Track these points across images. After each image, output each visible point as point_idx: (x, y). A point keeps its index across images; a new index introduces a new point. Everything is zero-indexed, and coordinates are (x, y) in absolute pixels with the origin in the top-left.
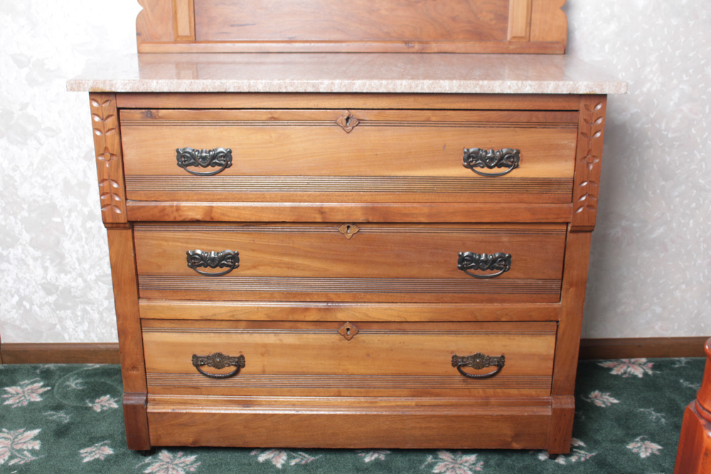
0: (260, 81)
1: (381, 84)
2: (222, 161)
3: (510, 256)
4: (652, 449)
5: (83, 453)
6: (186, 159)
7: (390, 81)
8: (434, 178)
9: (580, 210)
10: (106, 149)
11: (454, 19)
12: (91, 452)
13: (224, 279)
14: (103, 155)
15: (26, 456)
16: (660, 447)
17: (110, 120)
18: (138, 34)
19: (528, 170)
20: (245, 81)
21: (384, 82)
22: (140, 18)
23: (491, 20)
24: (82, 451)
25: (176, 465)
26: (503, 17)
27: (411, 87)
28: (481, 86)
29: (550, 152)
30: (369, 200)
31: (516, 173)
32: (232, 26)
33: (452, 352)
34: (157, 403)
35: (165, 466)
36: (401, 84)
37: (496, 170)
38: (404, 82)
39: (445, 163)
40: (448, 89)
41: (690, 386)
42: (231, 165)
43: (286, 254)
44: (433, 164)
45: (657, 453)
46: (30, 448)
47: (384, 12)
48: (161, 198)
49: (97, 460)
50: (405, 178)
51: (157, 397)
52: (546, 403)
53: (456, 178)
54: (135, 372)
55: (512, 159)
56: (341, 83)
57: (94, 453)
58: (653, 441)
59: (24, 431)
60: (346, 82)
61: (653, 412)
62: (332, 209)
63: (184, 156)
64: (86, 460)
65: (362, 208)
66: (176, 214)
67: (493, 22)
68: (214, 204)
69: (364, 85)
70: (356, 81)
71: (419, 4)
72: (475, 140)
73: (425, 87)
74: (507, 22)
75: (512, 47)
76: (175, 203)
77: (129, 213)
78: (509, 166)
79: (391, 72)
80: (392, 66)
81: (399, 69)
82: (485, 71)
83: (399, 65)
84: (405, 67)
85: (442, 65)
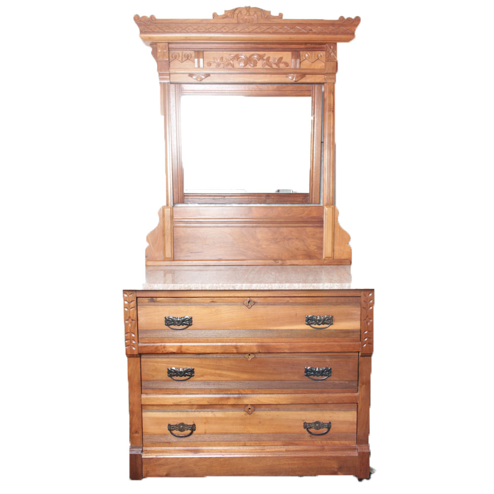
0: (207, 285)
1: (265, 286)
2: (187, 323)
3: (331, 369)
6: (169, 322)
7: (269, 284)
8: (292, 330)
9: (365, 345)
10: (130, 317)
11: (297, 249)
13: (187, 382)
14: (128, 320)
17: (133, 303)
18: (146, 257)
19: (338, 326)
21: (267, 285)
22: (148, 250)
23: (315, 249)
26: (320, 248)
27: (279, 287)
28: (313, 286)
29: (348, 317)
30: (260, 341)
31: (332, 327)
32: (192, 253)
33: (303, 421)
34: (148, 452)
37: (322, 326)
38: (276, 285)
39: (297, 323)
40: (297, 288)
42: (192, 324)
43: (218, 369)
44: (291, 323)
47: (264, 246)
48: (156, 341)
50: (277, 330)
51: (148, 449)
52: (354, 449)
53: (302, 330)
54: (137, 435)
55: (329, 321)
56: (246, 285)
60: (249, 285)
62: (241, 346)
63: (168, 321)
65: (256, 345)
66: (163, 350)
68: (183, 344)
69: (257, 286)
70: (253, 285)
71: (281, 243)
72: (310, 312)
73: (287, 287)
74: (323, 250)
75: (325, 262)
76: (163, 344)
77: (139, 349)
78: (328, 324)
79: (269, 278)
80: (269, 274)
81: (273, 276)
82: (314, 277)
83: (272, 273)
84: (276, 275)
85: (293, 273)
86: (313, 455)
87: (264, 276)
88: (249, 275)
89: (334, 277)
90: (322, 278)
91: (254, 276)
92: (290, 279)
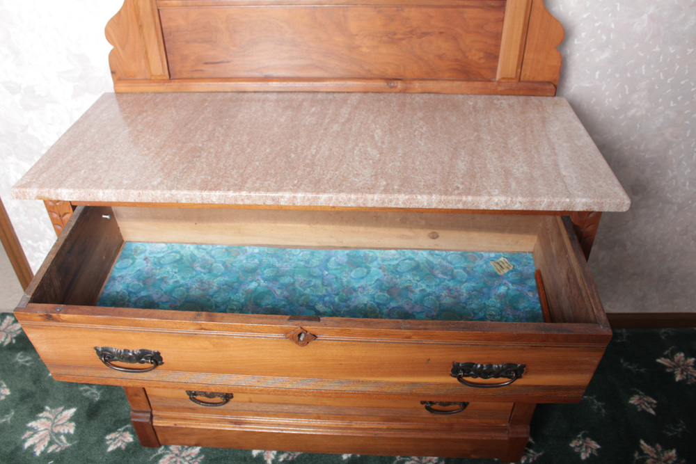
0: (213, 193)
1: (350, 199)
4: (592, 449)
5: (108, 440)
7: (359, 195)
11: (440, 57)
12: (114, 440)
15: (62, 442)
16: (598, 447)
18: (113, 73)
20: (197, 193)
21: (353, 196)
22: (112, 56)
23: (480, 59)
24: (108, 437)
25: (183, 458)
26: (493, 56)
27: (383, 202)
28: (465, 203)
32: (206, 63)
34: (161, 418)
35: (174, 460)
36: (373, 200)
38: (376, 197)
40: (426, 204)
41: (629, 367)
42: (162, 363)
45: (596, 454)
46: (66, 432)
47: (365, 50)
49: (119, 449)
51: (161, 414)
52: (503, 430)
54: (138, 398)
56: (304, 197)
57: (117, 441)
58: (594, 439)
59: (63, 410)
60: (310, 195)
61: (595, 401)
64: (110, 449)
67: (483, 61)
69: (330, 199)
70: (320, 195)
71: (403, 42)
73: (400, 202)
74: (497, 61)
75: (500, 89)
79: (365, 162)
80: (368, 138)
81: (374, 153)
82: (470, 158)
83: (376, 136)
84: (383, 143)
85: (424, 136)
86: (432, 437)
87: (353, 148)
88: (321, 144)
89: (516, 157)
90: (487, 162)
91: (331, 150)
92: (413, 165)
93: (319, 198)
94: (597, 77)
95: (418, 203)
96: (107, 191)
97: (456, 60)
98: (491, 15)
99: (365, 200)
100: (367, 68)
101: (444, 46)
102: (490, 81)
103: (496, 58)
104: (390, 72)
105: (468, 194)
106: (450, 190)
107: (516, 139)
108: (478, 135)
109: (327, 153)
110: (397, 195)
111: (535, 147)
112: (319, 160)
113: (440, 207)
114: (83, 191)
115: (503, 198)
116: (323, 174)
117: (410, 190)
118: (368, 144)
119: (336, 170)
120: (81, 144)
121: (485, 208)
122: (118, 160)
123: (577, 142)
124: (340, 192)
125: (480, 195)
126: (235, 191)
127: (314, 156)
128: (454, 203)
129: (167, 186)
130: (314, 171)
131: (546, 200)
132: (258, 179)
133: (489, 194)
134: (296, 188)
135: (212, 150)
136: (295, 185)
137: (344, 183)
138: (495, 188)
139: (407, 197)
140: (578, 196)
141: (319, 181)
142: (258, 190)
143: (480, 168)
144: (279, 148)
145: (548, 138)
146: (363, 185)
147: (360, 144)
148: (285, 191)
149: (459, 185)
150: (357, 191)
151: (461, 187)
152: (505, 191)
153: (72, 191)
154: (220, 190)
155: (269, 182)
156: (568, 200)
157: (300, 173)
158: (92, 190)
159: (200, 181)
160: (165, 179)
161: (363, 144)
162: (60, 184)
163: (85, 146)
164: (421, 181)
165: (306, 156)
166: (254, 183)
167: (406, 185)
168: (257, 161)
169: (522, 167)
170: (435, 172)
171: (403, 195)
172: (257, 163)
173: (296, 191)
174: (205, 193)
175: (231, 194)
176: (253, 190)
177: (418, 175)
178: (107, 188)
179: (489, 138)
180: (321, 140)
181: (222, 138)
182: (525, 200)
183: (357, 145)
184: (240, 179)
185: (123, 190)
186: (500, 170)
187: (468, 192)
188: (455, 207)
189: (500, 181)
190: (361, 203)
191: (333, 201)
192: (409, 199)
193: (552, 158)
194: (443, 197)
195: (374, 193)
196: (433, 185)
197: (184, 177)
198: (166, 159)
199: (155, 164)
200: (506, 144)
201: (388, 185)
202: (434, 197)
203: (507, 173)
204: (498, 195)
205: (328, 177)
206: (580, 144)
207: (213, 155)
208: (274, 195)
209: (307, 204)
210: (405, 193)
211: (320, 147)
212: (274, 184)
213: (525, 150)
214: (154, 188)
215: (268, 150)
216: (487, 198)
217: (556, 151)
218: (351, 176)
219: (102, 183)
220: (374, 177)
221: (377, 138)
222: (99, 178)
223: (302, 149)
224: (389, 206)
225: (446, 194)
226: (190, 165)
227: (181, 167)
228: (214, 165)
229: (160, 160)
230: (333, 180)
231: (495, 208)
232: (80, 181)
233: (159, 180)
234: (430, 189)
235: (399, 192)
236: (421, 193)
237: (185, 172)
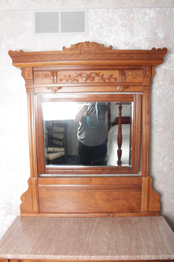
0: (58, 256)
7: (104, 256)
11: (123, 206)
18: (21, 210)
20: (53, 256)
21: (102, 257)
27: (111, 258)
28: (136, 258)
32: (51, 208)
38: (109, 257)
40: (124, 259)
47: (100, 204)
56: (87, 257)
60: (88, 257)
67: (136, 206)
73: (116, 258)
74: (141, 206)
75: (143, 214)
79: (104, 244)
80: (104, 235)
81: (106, 240)
82: (136, 241)
83: (106, 234)
84: (109, 236)
85: (121, 233)
87: (100, 239)
88: (89, 237)
89: (150, 240)
90: (141, 242)
91: (93, 239)
92: (119, 244)
93: (91, 258)
94: (172, 207)
95: (122, 258)
96: (23, 255)
97: (128, 206)
98: (138, 193)
99: (106, 258)
100: (101, 209)
101: (125, 203)
102: (139, 212)
103: (140, 205)
104: (108, 211)
105: (137, 255)
106: (131, 253)
107: (149, 233)
108: (138, 232)
109: (92, 241)
110: (115, 256)
111: (156, 236)
112: (90, 243)
113: (129, 260)
114: (15, 255)
115: (148, 256)
116: (92, 249)
117: (119, 254)
118: (104, 237)
119: (95, 247)
120: (12, 236)
121: (143, 259)
122: (25, 243)
123: (168, 233)
124: (98, 255)
125: (141, 255)
126: (65, 255)
127: (88, 242)
128: (133, 258)
129: (43, 253)
130: (89, 247)
131: (161, 256)
132: (71, 251)
133: (144, 254)
134: (84, 254)
135: (55, 240)
136: (83, 253)
137: (99, 252)
138: (145, 252)
139: (118, 256)
140: (172, 254)
141: (91, 251)
142: (72, 255)
143: (140, 245)
144: (77, 239)
145: (159, 232)
146: (104, 252)
147: (102, 237)
148: (80, 255)
149: (134, 252)
150: (103, 255)
151: (135, 252)
152: (149, 253)
153: (11, 255)
154: (60, 255)
155: (75, 252)
156: (168, 256)
157: (84, 248)
158: (18, 255)
159: (53, 251)
160: (42, 251)
161: (103, 237)
162: (7, 253)
163: (14, 237)
164: (122, 250)
165: (85, 242)
166: (70, 252)
167: (118, 252)
168: (70, 244)
169: (152, 243)
170: (126, 247)
171: (117, 256)
172: (71, 245)
173: (84, 255)
174: (55, 256)
175: (64, 256)
176: (71, 255)
177: (121, 248)
178: (23, 254)
179: (141, 233)
180: (89, 235)
181: (58, 235)
182: (155, 256)
183: (101, 237)
184: (66, 251)
185: (28, 255)
186: (146, 245)
187: (137, 254)
188: (134, 259)
189: (146, 249)
190: (104, 259)
191: (96, 258)
192: (119, 257)
193: (162, 240)
194: (130, 256)
195: (108, 255)
196: (126, 252)
197: (48, 250)
198: (41, 243)
199: (38, 245)
200: (147, 235)
201: (112, 252)
202: (127, 256)
203: (148, 246)
204: (146, 255)
205: (93, 250)
206: (170, 234)
207: (56, 241)
208: (77, 257)
209: (87, 259)
210: (118, 255)
211: (89, 238)
212: (77, 252)
213: (153, 237)
214: (39, 254)
215: (73, 240)
216: (143, 256)
217: (163, 237)
218: (100, 249)
219: (21, 252)
220: (107, 249)
221: (107, 235)
222: (20, 250)
223: (84, 239)
224: (113, 260)
225: (130, 255)
226: (49, 245)
227: (46, 246)
228: (57, 245)
229: (39, 243)
230: (95, 251)
231: (146, 259)
232: (14, 251)
233: (40, 251)
234: (125, 253)
235: (116, 255)
236: (123, 255)
237: (48, 248)
